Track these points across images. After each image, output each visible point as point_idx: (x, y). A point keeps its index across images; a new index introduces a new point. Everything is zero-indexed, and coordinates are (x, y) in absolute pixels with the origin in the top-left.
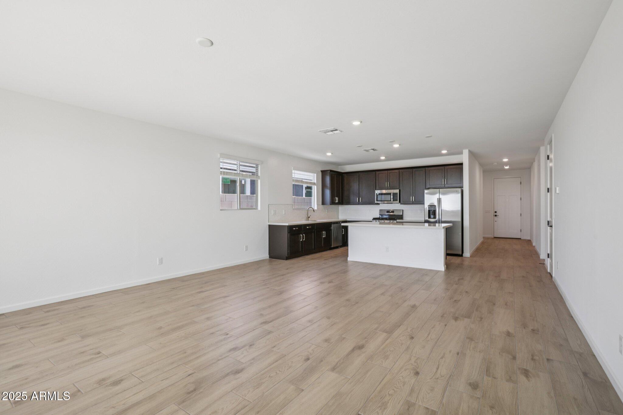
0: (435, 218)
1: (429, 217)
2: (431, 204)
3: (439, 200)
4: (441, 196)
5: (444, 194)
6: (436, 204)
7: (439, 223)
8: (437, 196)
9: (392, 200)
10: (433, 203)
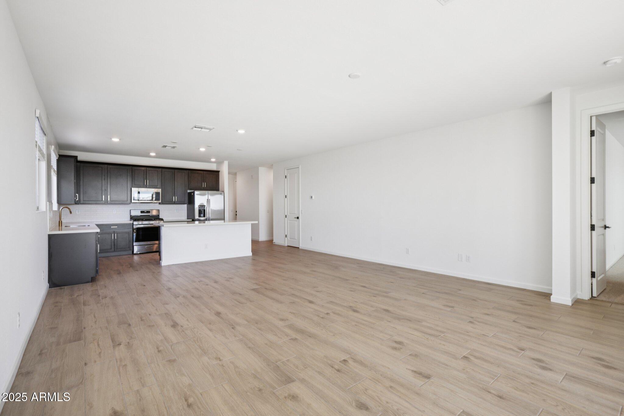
0: (204, 216)
1: (200, 216)
2: (201, 204)
3: (208, 201)
4: (210, 197)
5: (212, 195)
6: (205, 204)
7: (209, 220)
8: (206, 197)
9: (154, 199)
10: (203, 204)
